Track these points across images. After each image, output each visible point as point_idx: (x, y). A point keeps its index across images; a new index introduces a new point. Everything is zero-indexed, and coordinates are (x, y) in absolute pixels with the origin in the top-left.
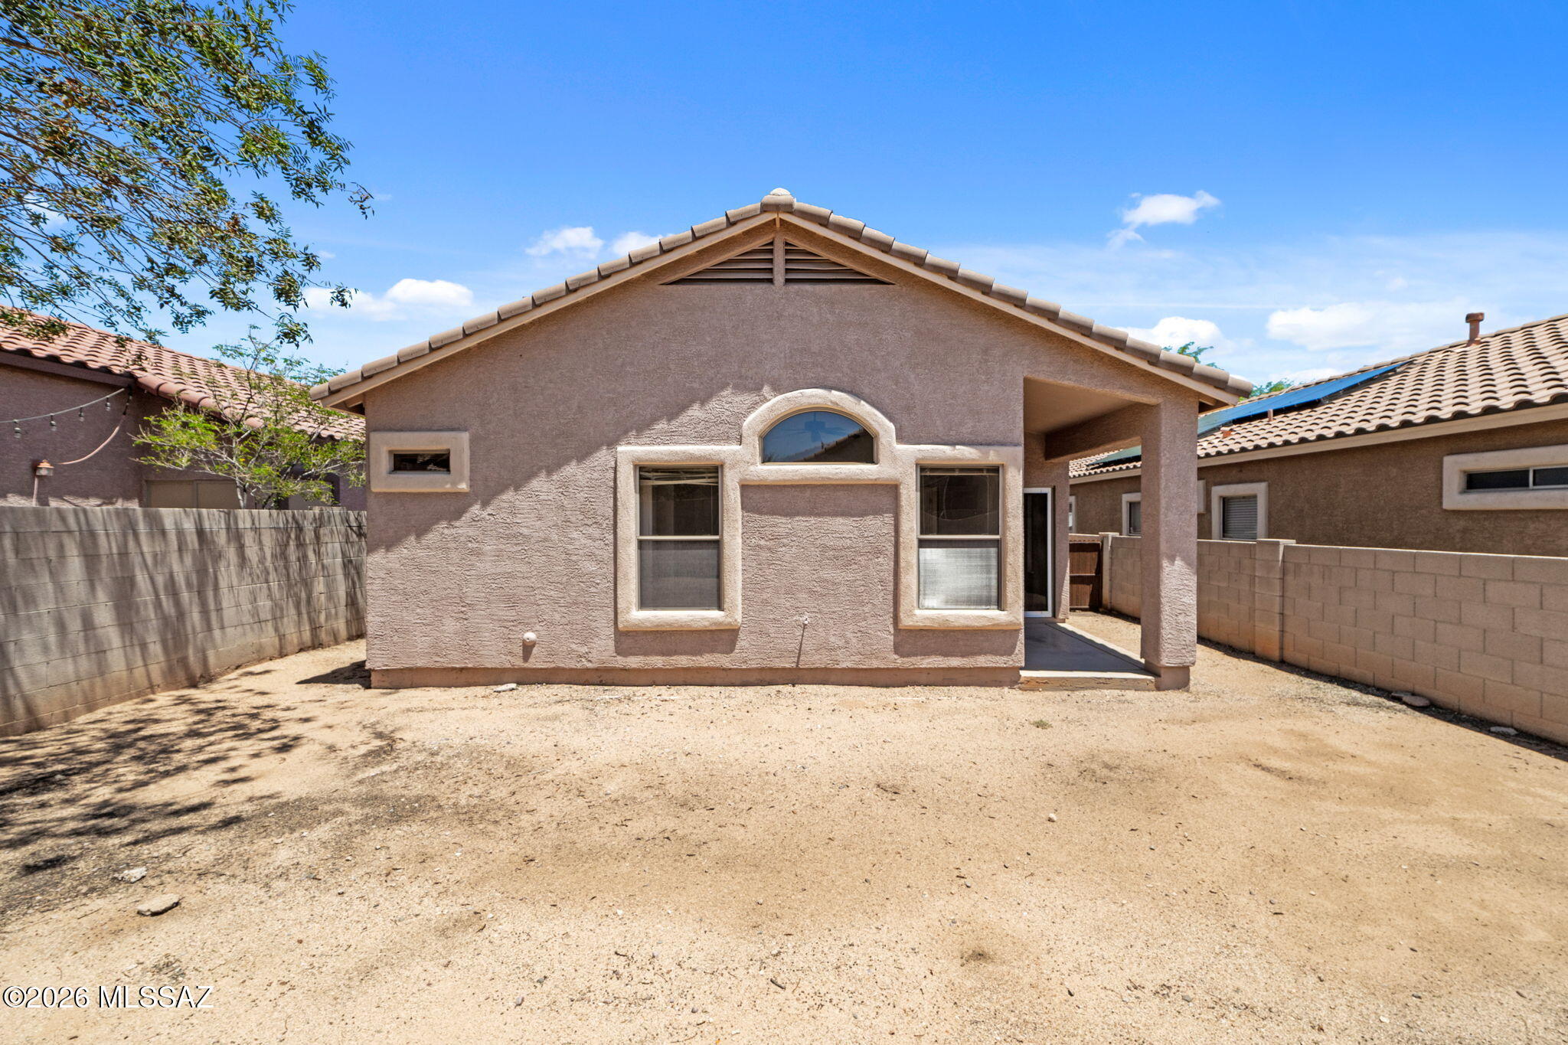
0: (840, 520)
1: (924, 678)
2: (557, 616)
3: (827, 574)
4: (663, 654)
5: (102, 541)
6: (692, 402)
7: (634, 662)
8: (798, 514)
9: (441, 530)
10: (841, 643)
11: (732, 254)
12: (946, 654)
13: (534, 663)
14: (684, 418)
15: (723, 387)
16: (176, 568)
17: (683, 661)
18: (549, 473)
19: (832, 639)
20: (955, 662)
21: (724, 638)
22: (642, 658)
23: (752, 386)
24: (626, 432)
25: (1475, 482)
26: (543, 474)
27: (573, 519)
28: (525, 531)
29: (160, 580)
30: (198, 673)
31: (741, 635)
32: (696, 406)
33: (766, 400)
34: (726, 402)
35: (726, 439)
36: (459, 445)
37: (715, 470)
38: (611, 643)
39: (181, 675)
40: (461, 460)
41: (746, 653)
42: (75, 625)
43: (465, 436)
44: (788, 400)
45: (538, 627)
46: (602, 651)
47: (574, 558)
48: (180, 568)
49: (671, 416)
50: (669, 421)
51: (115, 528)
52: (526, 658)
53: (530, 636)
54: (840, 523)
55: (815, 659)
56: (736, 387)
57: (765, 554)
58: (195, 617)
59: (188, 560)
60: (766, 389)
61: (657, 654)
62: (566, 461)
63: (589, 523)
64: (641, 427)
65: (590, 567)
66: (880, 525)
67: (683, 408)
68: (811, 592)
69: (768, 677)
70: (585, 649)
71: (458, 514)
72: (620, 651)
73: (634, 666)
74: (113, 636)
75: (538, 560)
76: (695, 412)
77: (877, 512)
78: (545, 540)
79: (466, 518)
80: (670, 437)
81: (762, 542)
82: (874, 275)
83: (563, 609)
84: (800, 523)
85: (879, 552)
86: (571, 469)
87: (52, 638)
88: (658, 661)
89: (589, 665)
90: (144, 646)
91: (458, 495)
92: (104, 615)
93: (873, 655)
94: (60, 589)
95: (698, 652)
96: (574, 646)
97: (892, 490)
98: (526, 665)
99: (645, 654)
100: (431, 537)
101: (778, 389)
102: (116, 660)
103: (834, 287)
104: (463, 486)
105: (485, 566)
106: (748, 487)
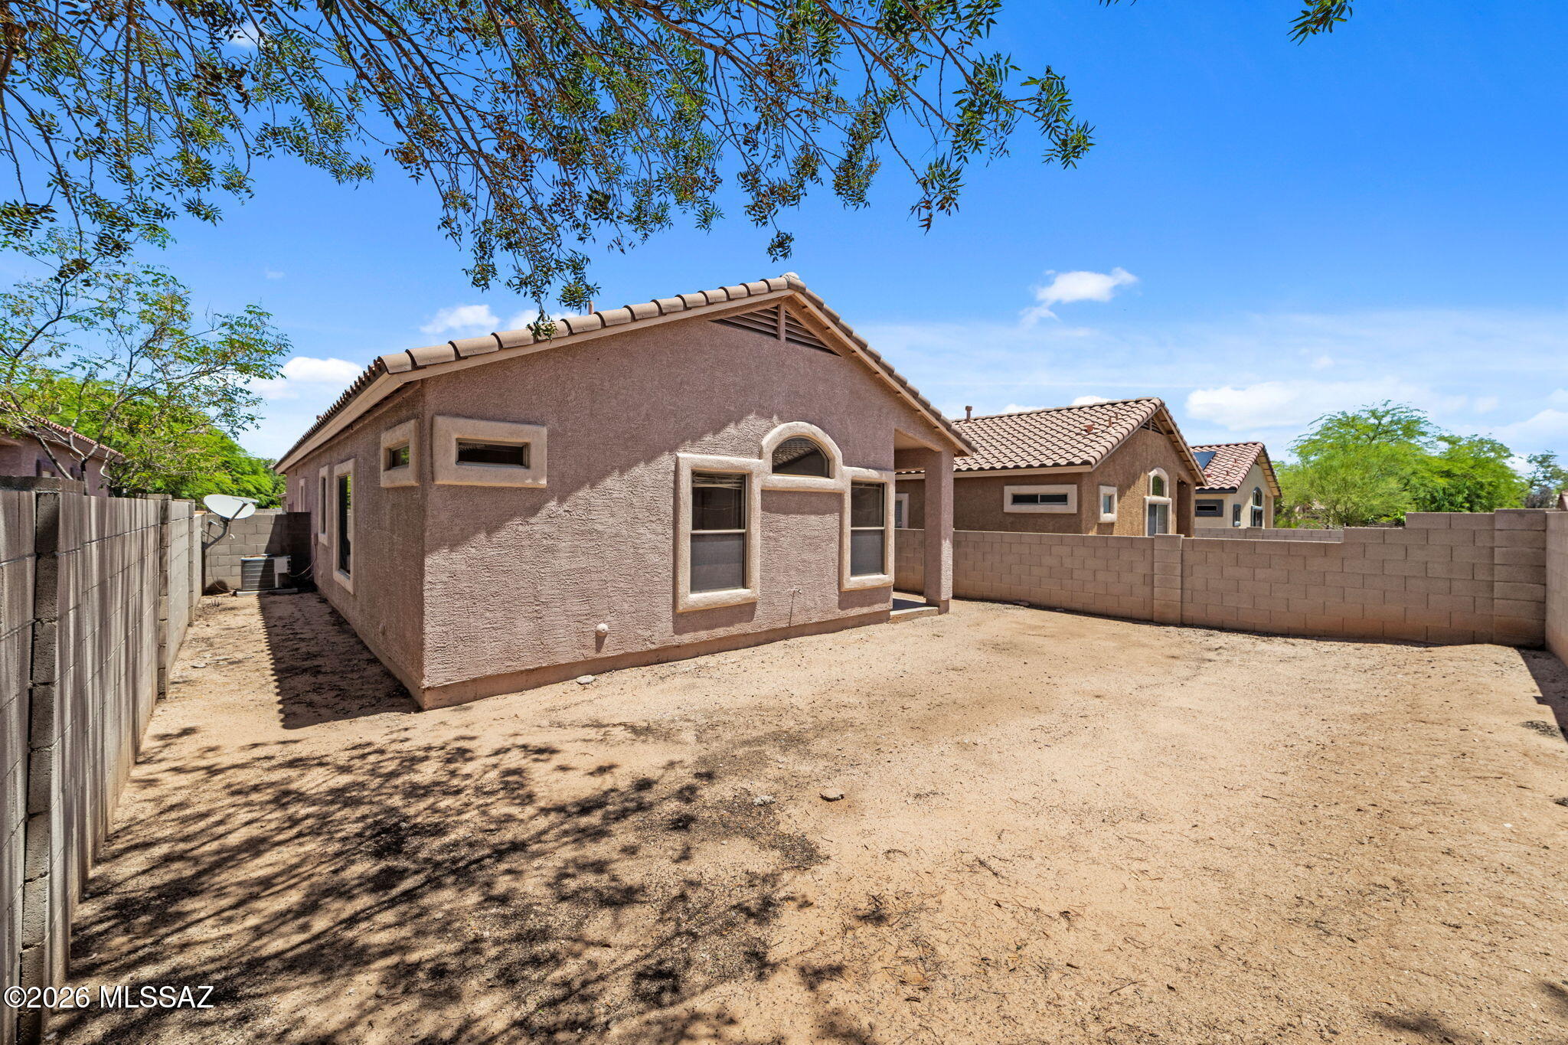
0: (813, 517)
1: (850, 623)
2: (626, 606)
3: (805, 556)
4: (707, 628)
6: (730, 421)
7: (687, 638)
8: (791, 513)
9: (516, 527)
10: (812, 605)
12: (862, 606)
13: (607, 652)
14: (723, 434)
15: (749, 412)
17: (721, 632)
18: (622, 472)
19: (808, 603)
20: (865, 610)
21: (746, 610)
22: (692, 634)
23: (766, 413)
24: (683, 441)
25: (1018, 499)
26: (617, 473)
27: (640, 516)
28: (600, 528)
31: (758, 607)
32: (732, 425)
33: (774, 426)
34: (752, 423)
35: (751, 454)
36: (536, 438)
37: (743, 478)
38: (670, 625)
40: (538, 456)
41: (761, 621)
43: (544, 431)
44: (790, 428)
45: (609, 618)
46: (663, 633)
47: (641, 551)
49: (716, 431)
50: (714, 434)
52: (598, 649)
53: (603, 627)
54: (813, 519)
55: (799, 619)
56: (757, 413)
57: (772, 543)
60: (775, 417)
61: (703, 629)
62: (636, 462)
63: (654, 519)
64: (692, 437)
65: (653, 558)
66: (831, 520)
67: (724, 425)
68: (798, 570)
69: (771, 636)
70: (649, 633)
71: (534, 510)
72: (678, 631)
73: (687, 642)
75: (610, 554)
76: (731, 430)
77: (831, 512)
78: (616, 535)
79: (544, 512)
80: (714, 449)
81: (771, 534)
82: (830, 346)
83: (631, 599)
84: (794, 519)
85: (832, 540)
86: (639, 470)
88: (703, 635)
89: (653, 647)
91: (534, 490)
93: (828, 611)
95: (730, 624)
96: (639, 632)
97: (838, 496)
98: (599, 656)
99: (695, 630)
100: (503, 535)
101: (782, 420)
103: (813, 350)
104: (543, 482)
105: (562, 562)
106: (765, 492)
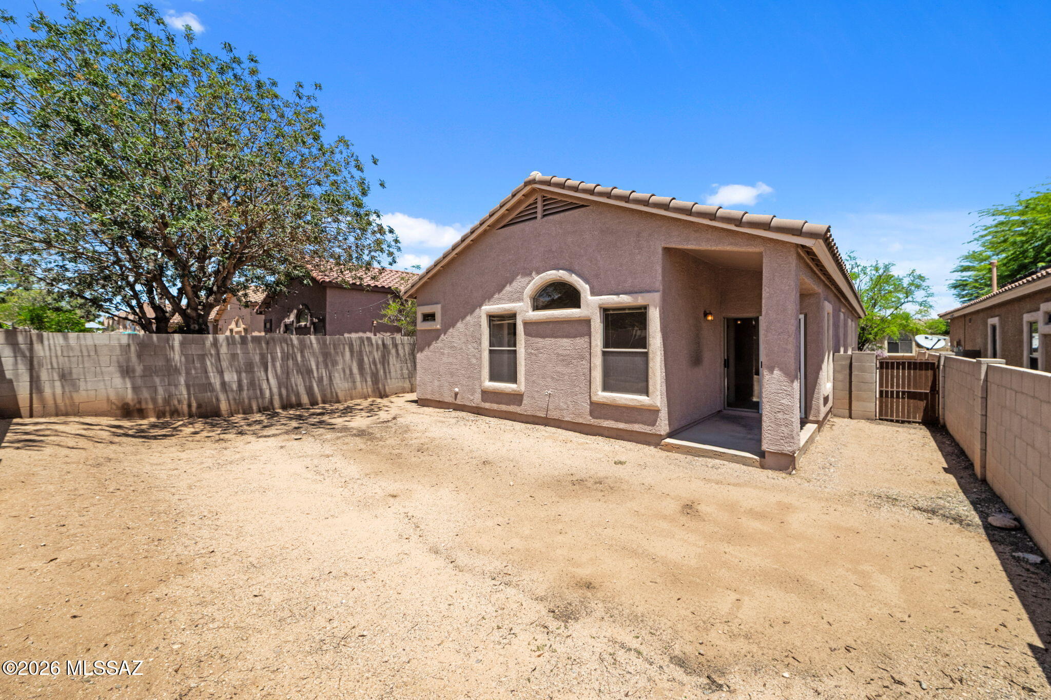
0: (565, 340)
1: (606, 433)
2: (465, 382)
3: (559, 369)
4: (497, 403)
5: (355, 347)
6: (507, 283)
7: (487, 405)
8: (547, 337)
9: (434, 345)
10: (565, 407)
11: (521, 208)
12: (617, 420)
13: (458, 402)
14: (504, 292)
16: (376, 357)
17: (504, 407)
18: (462, 320)
19: (562, 404)
20: (621, 426)
21: (517, 398)
22: (490, 404)
23: (528, 273)
24: (484, 300)
27: (469, 340)
28: (455, 345)
29: (371, 360)
30: (383, 393)
31: (525, 398)
32: (508, 285)
33: (534, 279)
34: (518, 281)
35: (519, 300)
36: (437, 309)
37: (513, 316)
38: (481, 396)
39: (378, 394)
40: (438, 316)
41: (526, 408)
42: (348, 372)
43: (439, 306)
44: (541, 278)
45: (459, 386)
46: (476, 400)
47: (469, 357)
48: (377, 355)
49: (500, 291)
50: (498, 293)
51: (358, 342)
52: (457, 400)
53: (457, 390)
54: (565, 342)
55: (554, 414)
56: (521, 274)
57: (534, 357)
58: (381, 372)
59: (380, 353)
60: (534, 273)
61: (495, 403)
62: (467, 314)
63: (474, 341)
64: (488, 297)
65: (475, 361)
66: (581, 342)
67: (504, 286)
68: (553, 378)
69: (536, 421)
70: (472, 398)
71: (437, 338)
72: (484, 400)
73: (487, 407)
74: (358, 378)
75: (459, 357)
76: (508, 288)
77: (582, 335)
78: (462, 349)
79: (440, 339)
80: (500, 301)
81: (533, 351)
82: (581, 203)
83: (467, 379)
84: (548, 341)
85: (583, 358)
86: (467, 318)
87: (342, 376)
88: (495, 406)
89: (474, 405)
90: (366, 381)
91: (437, 330)
92: (355, 370)
93: (579, 415)
94: (344, 361)
95: (508, 404)
96: (469, 396)
97: (587, 322)
98: (455, 402)
99: (491, 402)
100: (432, 347)
101: (538, 273)
102: (358, 384)
103: (562, 214)
104: (438, 327)
105: (445, 359)
106: (526, 324)
